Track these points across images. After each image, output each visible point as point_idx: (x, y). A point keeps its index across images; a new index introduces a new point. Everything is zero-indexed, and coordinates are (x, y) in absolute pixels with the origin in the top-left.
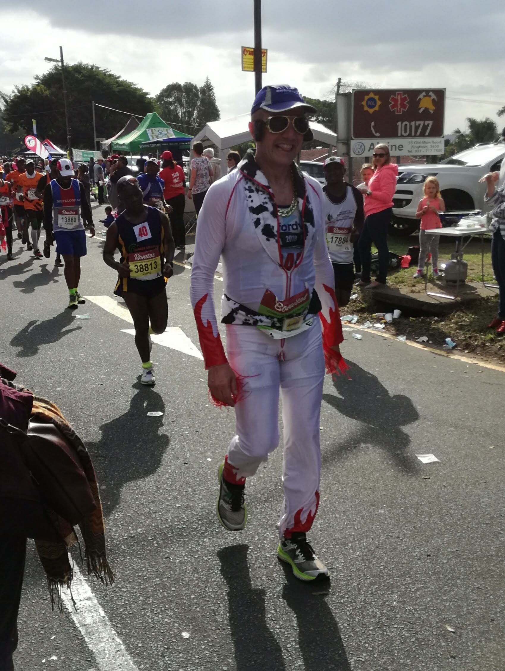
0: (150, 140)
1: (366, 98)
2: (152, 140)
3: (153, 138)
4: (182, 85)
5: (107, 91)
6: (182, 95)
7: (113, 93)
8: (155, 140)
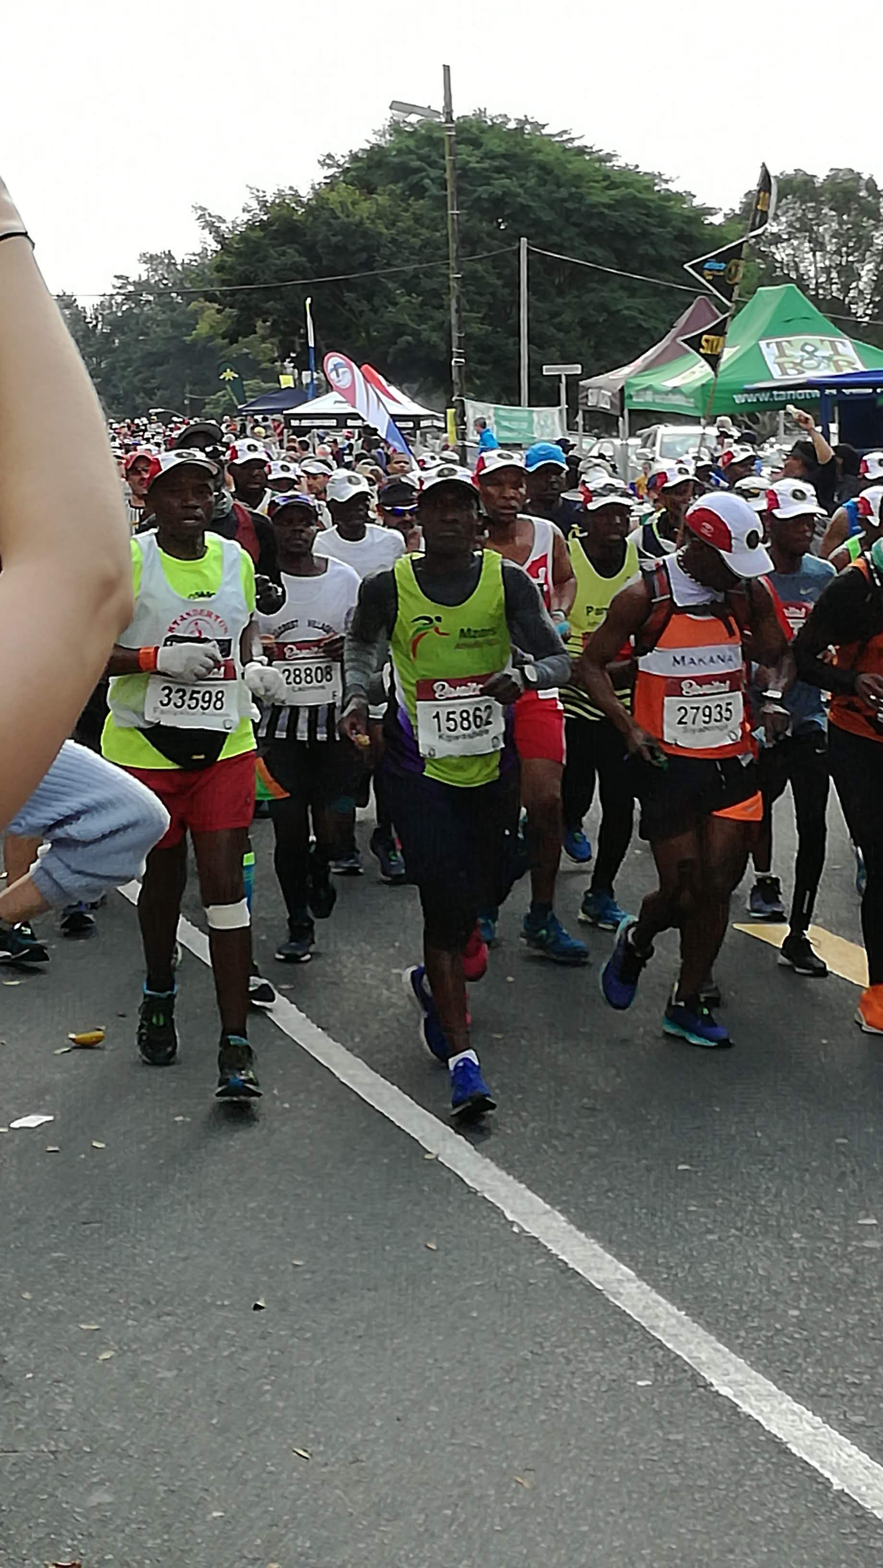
0: (771, 378)
2: (780, 379)
3: (784, 372)
5: (569, 205)
6: (817, 210)
7: (593, 212)
8: (794, 377)
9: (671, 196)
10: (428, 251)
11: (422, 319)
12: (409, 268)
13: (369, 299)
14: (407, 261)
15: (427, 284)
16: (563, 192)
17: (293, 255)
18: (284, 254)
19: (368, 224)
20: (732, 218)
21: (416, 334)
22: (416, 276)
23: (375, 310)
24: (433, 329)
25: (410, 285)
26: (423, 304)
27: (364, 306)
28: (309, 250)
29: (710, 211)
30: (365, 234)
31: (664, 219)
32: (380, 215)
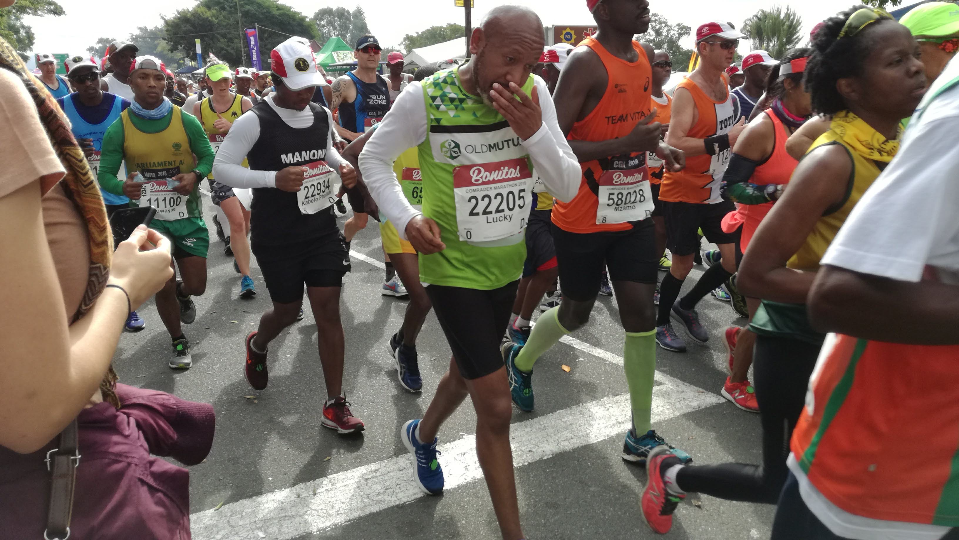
0: (336, 62)
1: (564, 32)
2: (338, 63)
3: (339, 61)
4: (334, 9)
5: (267, 14)
6: (334, 18)
7: (273, 17)
8: (342, 62)
9: (295, 13)
10: (228, 26)
11: (228, 46)
12: (223, 31)
13: (212, 39)
14: (222, 29)
15: (229, 36)
16: (265, 11)
17: (188, 27)
18: (185, 26)
19: (210, 18)
20: (311, 20)
21: (226, 50)
22: (225, 34)
23: (214, 43)
24: (232, 49)
25: (224, 36)
26: (228, 42)
27: (211, 42)
28: (193, 25)
29: (306, 17)
30: (209, 21)
31: (294, 20)
32: (213, 15)
